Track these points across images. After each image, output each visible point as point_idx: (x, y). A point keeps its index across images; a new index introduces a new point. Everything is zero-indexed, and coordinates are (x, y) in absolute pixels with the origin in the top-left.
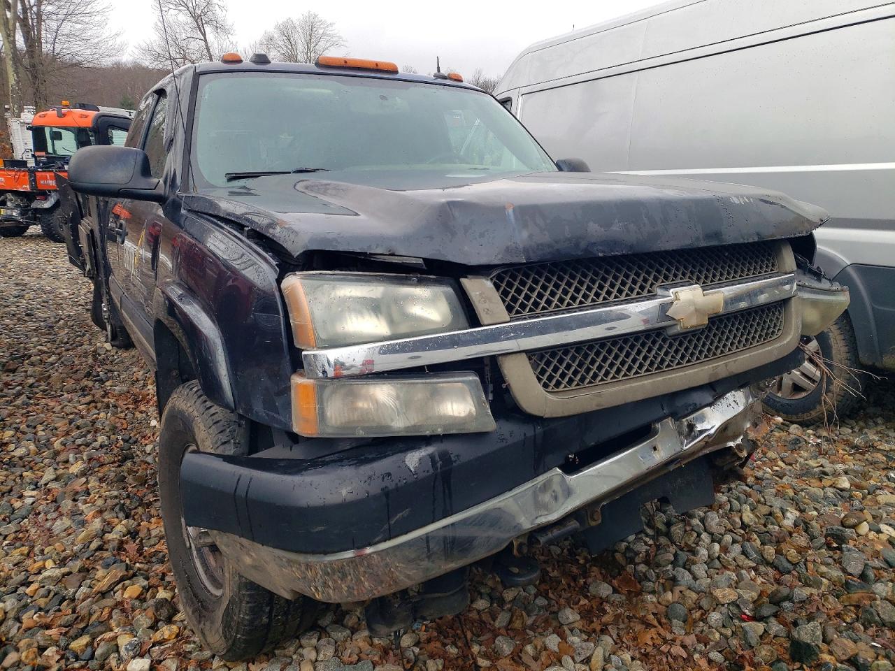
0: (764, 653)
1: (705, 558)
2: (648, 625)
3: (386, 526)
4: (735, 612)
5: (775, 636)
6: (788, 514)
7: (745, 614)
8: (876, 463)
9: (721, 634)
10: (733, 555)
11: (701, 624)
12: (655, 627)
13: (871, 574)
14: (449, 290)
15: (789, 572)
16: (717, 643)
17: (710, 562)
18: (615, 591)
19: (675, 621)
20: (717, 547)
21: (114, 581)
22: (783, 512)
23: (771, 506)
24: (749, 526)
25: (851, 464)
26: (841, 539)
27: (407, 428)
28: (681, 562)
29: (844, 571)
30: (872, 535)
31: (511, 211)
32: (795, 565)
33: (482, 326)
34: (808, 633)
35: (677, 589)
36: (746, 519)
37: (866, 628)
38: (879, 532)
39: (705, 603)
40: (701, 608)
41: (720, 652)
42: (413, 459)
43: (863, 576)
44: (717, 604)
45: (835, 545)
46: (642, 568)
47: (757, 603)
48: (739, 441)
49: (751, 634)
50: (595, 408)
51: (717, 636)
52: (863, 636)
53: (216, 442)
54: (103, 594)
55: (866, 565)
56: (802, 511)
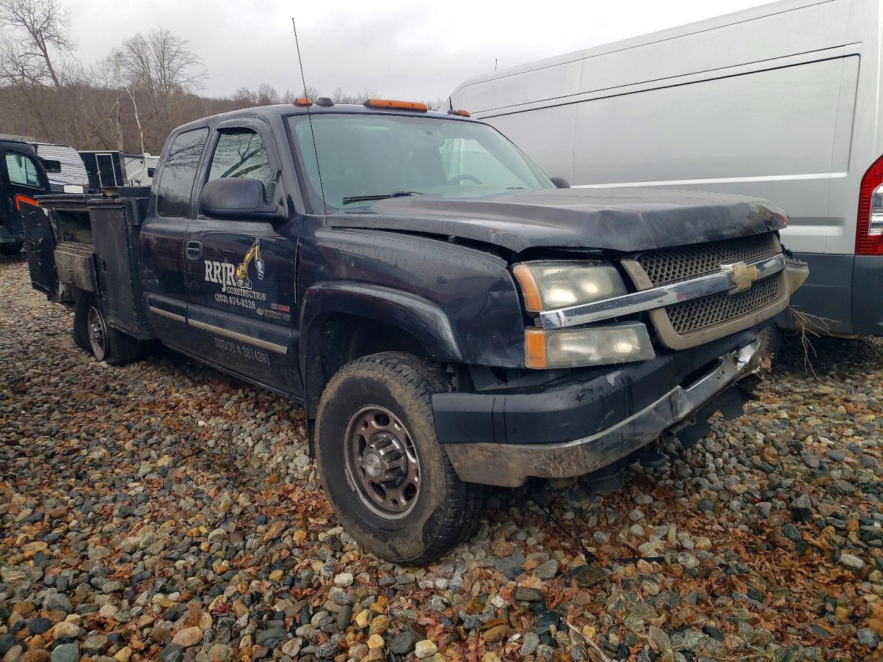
0: (775, 520)
1: (714, 469)
2: (689, 517)
3: (603, 422)
4: (749, 499)
5: (780, 509)
6: (758, 436)
7: (755, 498)
8: (797, 401)
9: (742, 513)
10: (733, 465)
11: (726, 510)
12: (693, 517)
13: (826, 466)
14: (614, 269)
15: (772, 472)
16: (741, 520)
17: (717, 470)
18: (655, 500)
19: (707, 512)
20: (721, 460)
22: (755, 435)
23: (744, 433)
24: (735, 446)
25: (781, 404)
26: (799, 448)
27: (603, 359)
28: (698, 474)
29: (807, 465)
30: (816, 444)
31: (640, 215)
32: (775, 467)
33: (638, 291)
34: (801, 503)
35: (702, 491)
36: (732, 442)
37: (834, 498)
38: (819, 442)
39: (724, 497)
40: (722, 501)
41: (745, 524)
42: (611, 378)
43: (821, 468)
44: (734, 495)
45: (796, 452)
46: (669, 482)
47: (761, 490)
48: (758, 369)
49: (764, 509)
50: (701, 343)
51: (741, 515)
52: (834, 502)
53: (416, 394)
55: (820, 461)
56: (765, 434)
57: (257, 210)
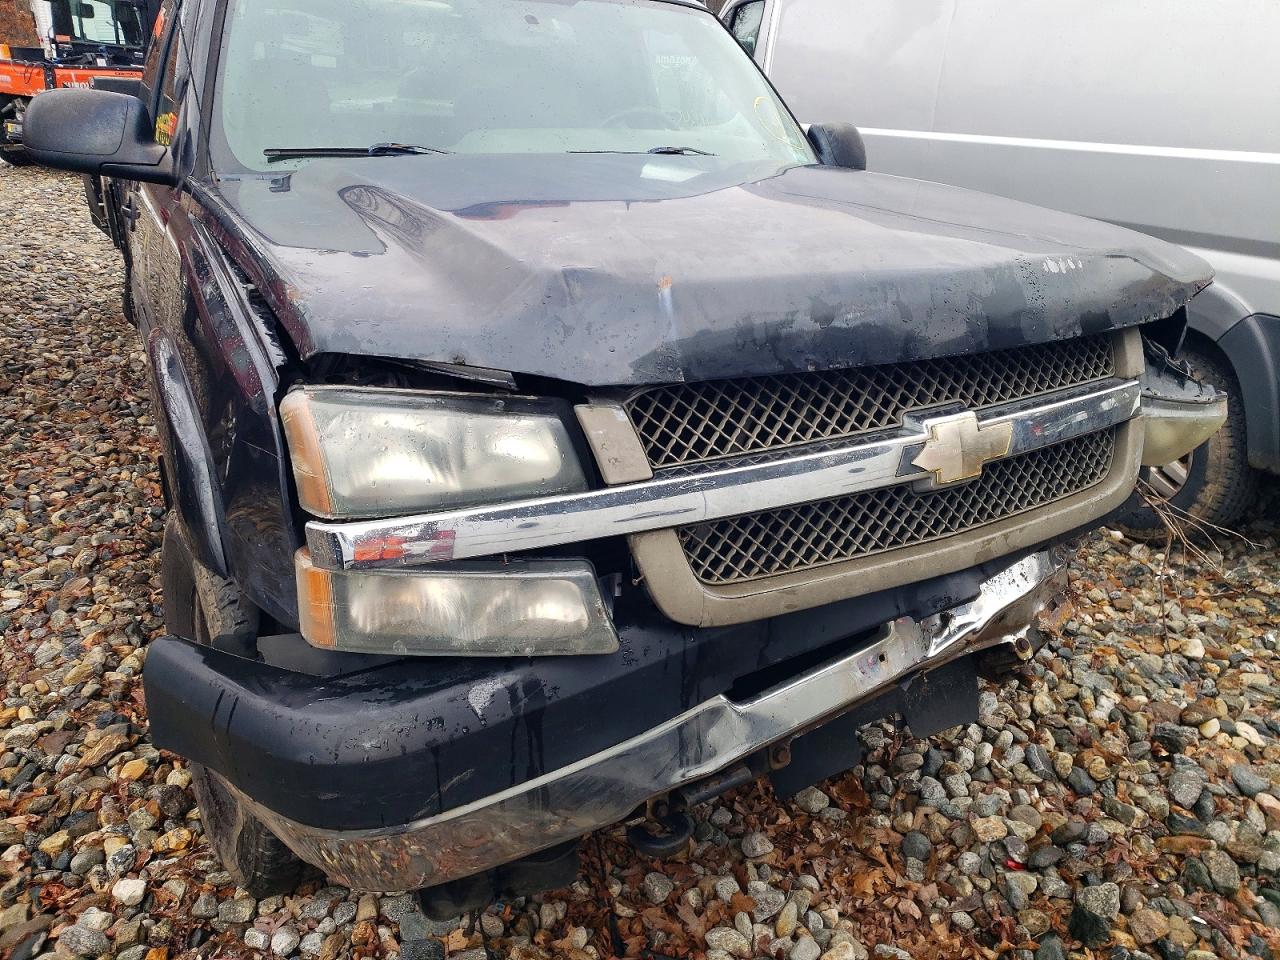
0: (1031, 921)
1: (969, 765)
2: (874, 863)
3: (435, 796)
4: (999, 856)
5: (1051, 898)
6: (1103, 700)
7: (1013, 860)
8: (1250, 614)
9: (975, 886)
10: (1011, 764)
11: (949, 867)
12: (883, 866)
13: (1209, 805)
14: (556, 421)
15: (1089, 794)
16: (968, 899)
17: (974, 771)
18: (833, 803)
19: (912, 860)
20: (988, 749)
21: (107, 751)
22: (1097, 693)
23: (1080, 686)
24: (1043, 716)
26: (1174, 746)
28: (933, 769)
29: (1170, 797)
30: (1223, 738)
31: (666, 291)
32: (1099, 783)
33: (605, 486)
34: (1100, 898)
35: (922, 811)
36: (1038, 706)
37: (1188, 892)
38: (1234, 734)
39: (958, 835)
40: (951, 841)
41: (969, 913)
42: (481, 695)
43: (1197, 808)
44: (973, 841)
45: (1164, 753)
46: (876, 771)
47: (1033, 844)
48: (1022, 634)
49: (1018, 892)
50: (782, 610)
51: (969, 888)
52: (1182, 905)
54: (93, 770)
55: (1205, 789)
56: (1125, 694)
57: (118, 157)
